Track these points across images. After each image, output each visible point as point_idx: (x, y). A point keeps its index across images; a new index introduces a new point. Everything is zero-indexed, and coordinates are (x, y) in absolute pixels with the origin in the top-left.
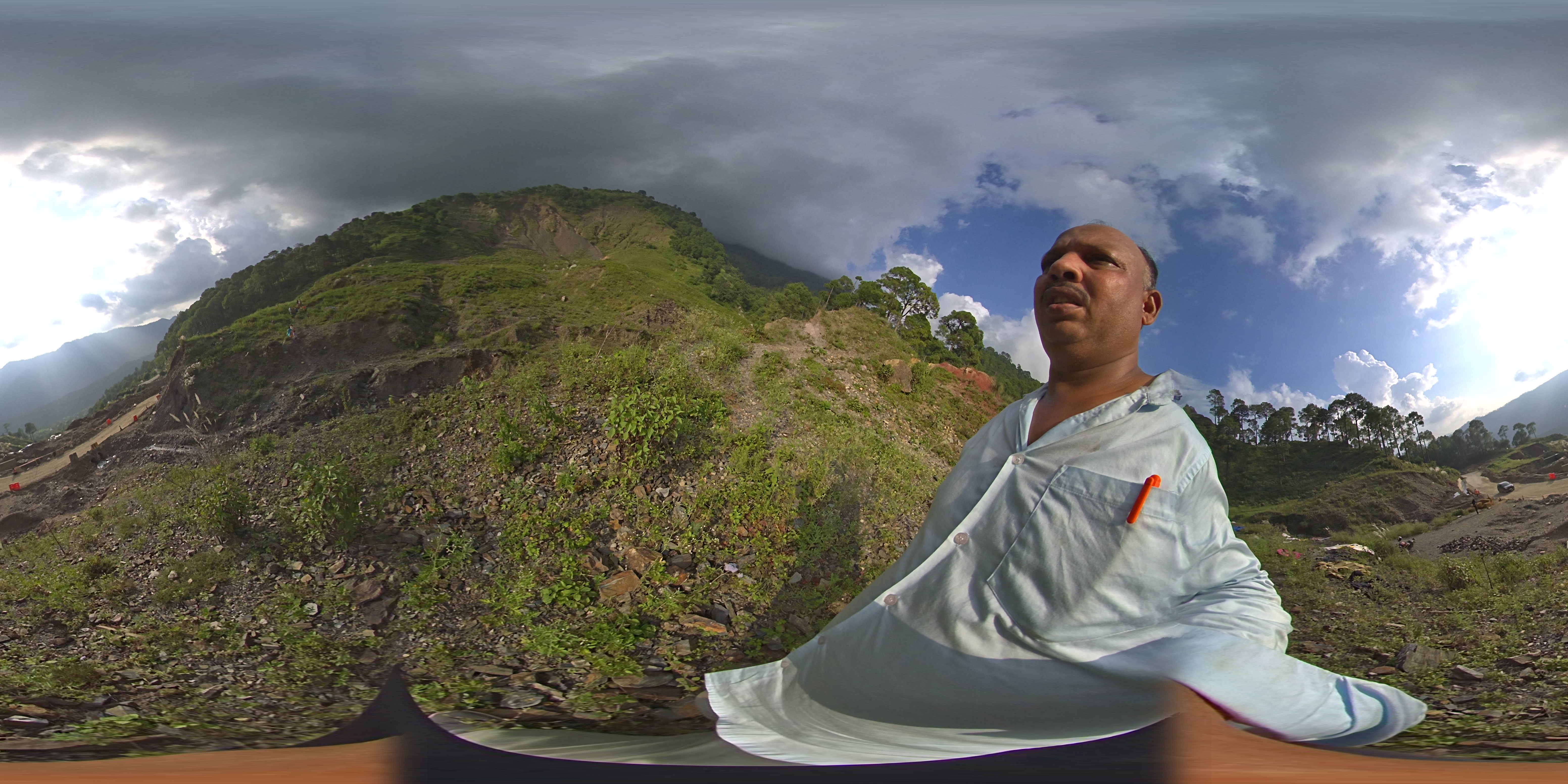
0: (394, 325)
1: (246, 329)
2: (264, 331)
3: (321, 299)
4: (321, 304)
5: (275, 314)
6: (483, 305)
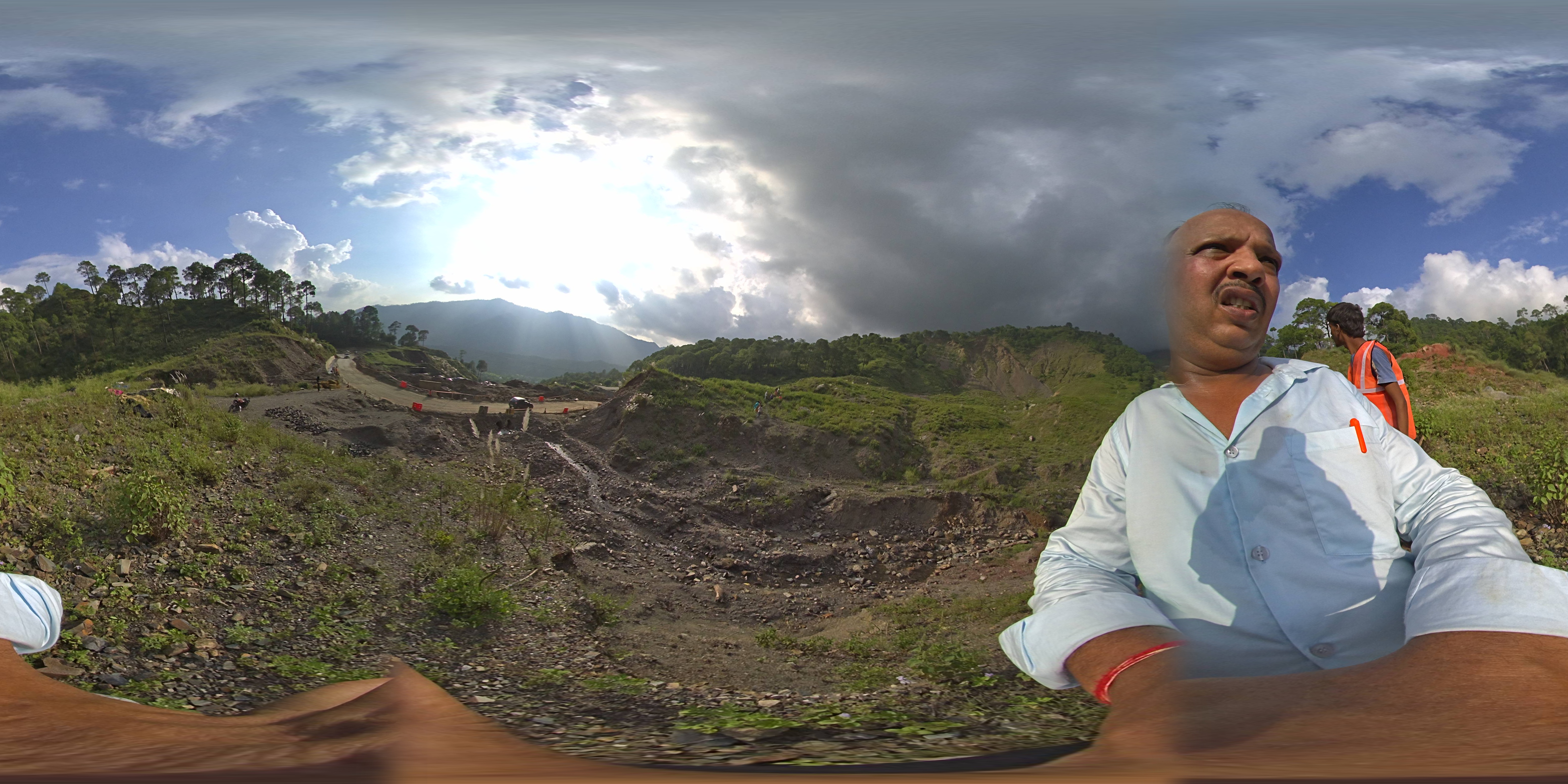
0: (864, 449)
1: (716, 390)
2: (731, 402)
3: (799, 397)
4: (797, 401)
5: (750, 391)
6: (956, 444)
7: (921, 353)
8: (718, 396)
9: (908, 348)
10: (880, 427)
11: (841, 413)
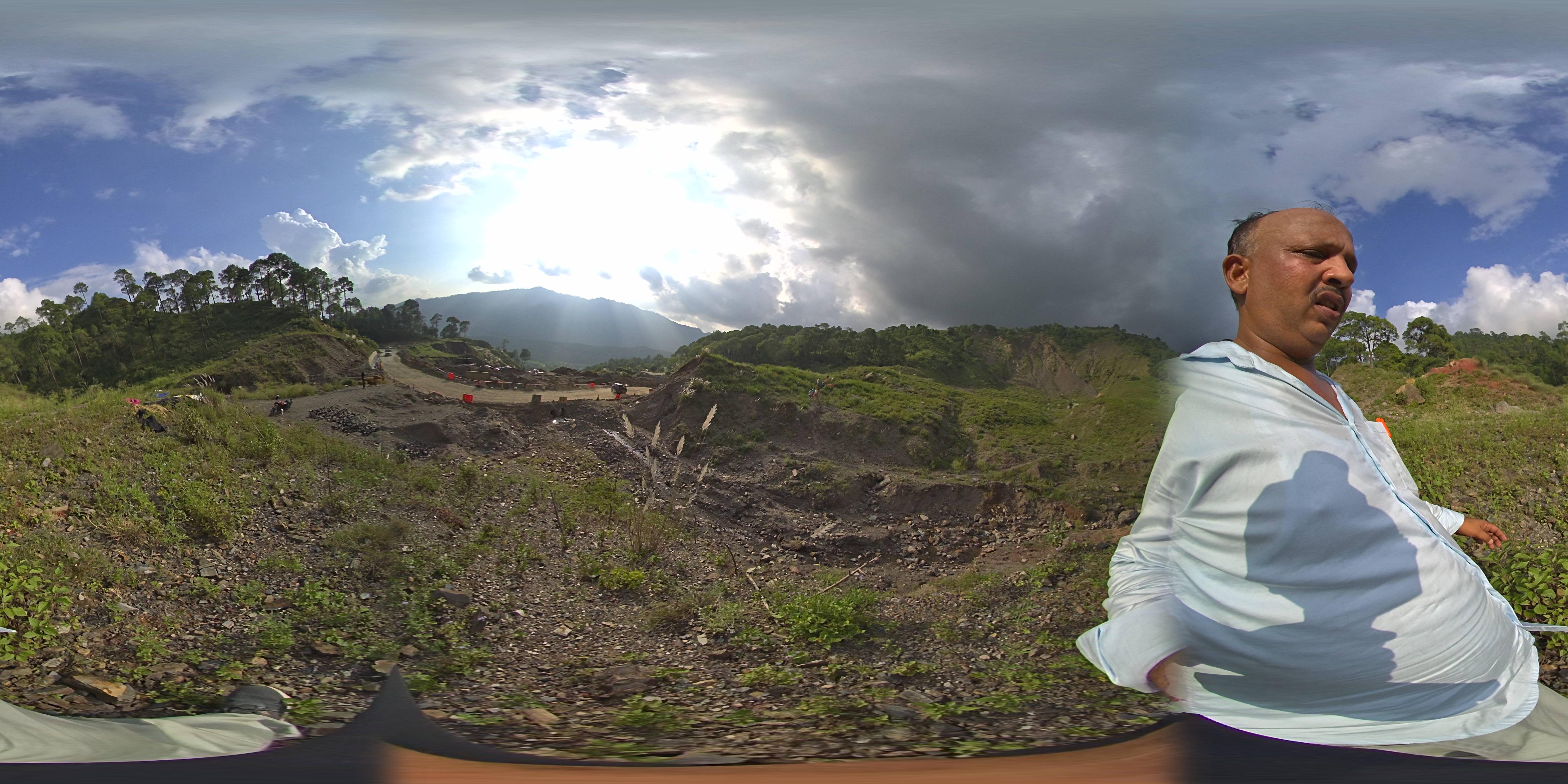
0: (915, 438)
1: (769, 376)
2: (785, 388)
3: (850, 385)
4: (848, 389)
5: (803, 378)
6: (1001, 438)
7: (968, 347)
8: (772, 382)
9: (956, 341)
10: (929, 417)
11: (891, 402)
